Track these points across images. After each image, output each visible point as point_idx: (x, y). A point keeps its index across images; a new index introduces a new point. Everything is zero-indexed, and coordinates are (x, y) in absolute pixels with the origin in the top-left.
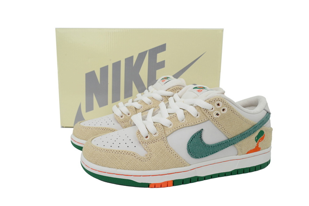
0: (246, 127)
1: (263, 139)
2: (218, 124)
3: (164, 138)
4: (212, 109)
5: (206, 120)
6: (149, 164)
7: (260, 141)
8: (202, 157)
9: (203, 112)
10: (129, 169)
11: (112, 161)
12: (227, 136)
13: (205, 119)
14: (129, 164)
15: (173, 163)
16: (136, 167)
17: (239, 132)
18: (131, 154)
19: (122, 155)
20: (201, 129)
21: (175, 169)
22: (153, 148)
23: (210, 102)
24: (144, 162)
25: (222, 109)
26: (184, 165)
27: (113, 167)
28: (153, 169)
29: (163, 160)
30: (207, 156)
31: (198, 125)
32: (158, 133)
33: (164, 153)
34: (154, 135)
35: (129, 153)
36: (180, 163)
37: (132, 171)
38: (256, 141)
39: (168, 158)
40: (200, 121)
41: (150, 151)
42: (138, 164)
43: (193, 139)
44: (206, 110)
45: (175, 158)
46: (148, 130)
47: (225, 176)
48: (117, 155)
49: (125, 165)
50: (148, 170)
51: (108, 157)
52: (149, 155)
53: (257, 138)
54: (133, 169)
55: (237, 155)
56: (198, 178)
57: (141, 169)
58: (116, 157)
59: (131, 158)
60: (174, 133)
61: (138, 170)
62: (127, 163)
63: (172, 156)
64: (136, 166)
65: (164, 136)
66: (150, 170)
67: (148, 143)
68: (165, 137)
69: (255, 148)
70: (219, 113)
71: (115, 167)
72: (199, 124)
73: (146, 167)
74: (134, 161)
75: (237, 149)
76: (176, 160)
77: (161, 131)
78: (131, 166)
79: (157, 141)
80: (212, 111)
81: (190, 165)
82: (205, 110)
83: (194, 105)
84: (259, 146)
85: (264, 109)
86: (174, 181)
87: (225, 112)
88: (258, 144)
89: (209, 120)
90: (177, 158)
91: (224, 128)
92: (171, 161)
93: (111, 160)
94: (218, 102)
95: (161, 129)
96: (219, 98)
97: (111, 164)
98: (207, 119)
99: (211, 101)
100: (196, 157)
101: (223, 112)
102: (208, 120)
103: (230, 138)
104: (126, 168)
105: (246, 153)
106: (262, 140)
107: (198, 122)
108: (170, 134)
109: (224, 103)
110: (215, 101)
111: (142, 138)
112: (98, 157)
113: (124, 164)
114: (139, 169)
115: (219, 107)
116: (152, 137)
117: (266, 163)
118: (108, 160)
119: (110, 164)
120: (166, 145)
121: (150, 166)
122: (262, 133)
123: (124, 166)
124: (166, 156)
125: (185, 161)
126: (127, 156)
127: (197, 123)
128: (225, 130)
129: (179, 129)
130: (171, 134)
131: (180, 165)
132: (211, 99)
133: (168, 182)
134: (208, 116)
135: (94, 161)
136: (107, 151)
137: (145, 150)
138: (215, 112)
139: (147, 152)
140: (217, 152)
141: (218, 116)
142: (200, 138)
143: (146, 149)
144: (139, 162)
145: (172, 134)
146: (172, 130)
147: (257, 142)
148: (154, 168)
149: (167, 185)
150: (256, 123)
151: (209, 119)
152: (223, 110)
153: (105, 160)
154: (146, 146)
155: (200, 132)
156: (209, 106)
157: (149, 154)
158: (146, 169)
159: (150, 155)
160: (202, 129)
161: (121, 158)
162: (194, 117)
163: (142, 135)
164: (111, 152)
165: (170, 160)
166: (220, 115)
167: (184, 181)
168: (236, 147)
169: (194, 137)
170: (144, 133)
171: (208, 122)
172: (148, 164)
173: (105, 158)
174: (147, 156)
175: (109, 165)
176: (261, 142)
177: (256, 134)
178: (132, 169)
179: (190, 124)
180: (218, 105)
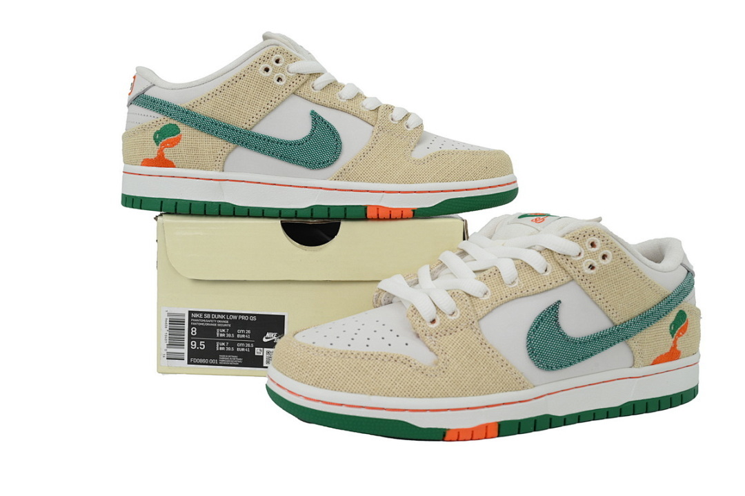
0: (651, 300)
1: (685, 331)
2: (594, 289)
3: (473, 324)
4: (580, 254)
5: (567, 280)
6: (445, 382)
7: (679, 336)
8: (561, 366)
9: (559, 261)
10: (398, 394)
11: (356, 377)
12: (613, 319)
13: (565, 278)
14: (398, 384)
15: (498, 380)
16: (415, 390)
17: (636, 311)
18: (401, 359)
19: (379, 362)
20: (556, 301)
21: (501, 394)
22: (450, 346)
23: (574, 238)
24: (432, 378)
25: (602, 254)
26: (522, 385)
27: (361, 392)
28: (453, 394)
29: (474, 373)
30: (571, 364)
31: (549, 292)
32: (459, 312)
33: (475, 358)
34: (450, 317)
35: (395, 357)
36: (514, 381)
37: (405, 399)
38: (672, 333)
39: (486, 368)
40: (554, 283)
41: (444, 353)
42: (420, 384)
43: (539, 323)
44: (566, 256)
45: (502, 368)
46: (435, 305)
47: (608, 417)
48: (367, 363)
49: (389, 386)
50: (442, 397)
51: (345, 368)
52: (441, 363)
53: (674, 327)
54: (407, 396)
55: (631, 367)
56: (551, 419)
57: (427, 394)
58: (367, 369)
59: (401, 369)
60: (495, 311)
61: (419, 397)
62: (394, 380)
63: (495, 365)
64: (414, 386)
65: (474, 319)
66: (447, 396)
67: (437, 335)
68: (476, 321)
69: (670, 350)
70: (595, 264)
71: (365, 391)
72: (550, 289)
73: (438, 390)
74: (409, 375)
75: (632, 352)
76: (503, 373)
77: (465, 306)
78: (403, 387)
79: (458, 330)
80: (579, 258)
81: (534, 386)
82: (564, 257)
83: (538, 248)
84: (677, 348)
85: (681, 264)
86: (500, 425)
87: (608, 261)
88: (675, 342)
89: (573, 280)
90: (506, 369)
91: (606, 300)
92: (494, 376)
93: (354, 375)
94: (592, 239)
95: (466, 303)
96: (593, 229)
97: (356, 384)
98: (569, 277)
99: (577, 236)
100: (549, 368)
101: (603, 262)
102: (570, 281)
103: (618, 323)
104: (392, 393)
105: (651, 362)
106: (683, 334)
107: (548, 284)
108: (486, 315)
109: (605, 242)
110: (586, 237)
111: (422, 323)
112: (320, 368)
113: (386, 384)
114: (423, 394)
115: (593, 249)
116: (446, 320)
117: (691, 389)
118: (347, 376)
119: (352, 384)
120: (479, 338)
121: (447, 388)
122: (682, 316)
123: (387, 389)
124: (482, 364)
125: (523, 377)
126: (391, 364)
127: (546, 288)
128: (608, 305)
129: (506, 303)
130: (488, 313)
131: (514, 385)
132: (576, 232)
133: (486, 426)
134: (571, 270)
135: (313, 379)
136: (343, 354)
137: (431, 350)
138: (587, 260)
139: (437, 355)
140: (592, 355)
141: (592, 271)
142: (556, 321)
143: (434, 348)
144: (420, 378)
145: (490, 315)
146: (489, 305)
147: (673, 336)
148: (455, 392)
149: (486, 434)
150: (670, 292)
151: (574, 277)
152: (604, 257)
153: (340, 374)
154: (433, 342)
155: (555, 308)
156: (571, 248)
157: (443, 360)
158: (439, 394)
159: (445, 362)
160: (559, 302)
161: (376, 370)
162: (539, 274)
163: (423, 316)
164: (352, 357)
165: (490, 372)
166: (597, 268)
167: (522, 425)
168: (630, 348)
169: (542, 319)
170: (427, 311)
171: (572, 284)
172: (443, 384)
173: (340, 371)
174: (437, 364)
175: (350, 386)
176: (681, 338)
177: (672, 317)
178: (405, 394)
179: (530, 290)
180: (593, 245)
